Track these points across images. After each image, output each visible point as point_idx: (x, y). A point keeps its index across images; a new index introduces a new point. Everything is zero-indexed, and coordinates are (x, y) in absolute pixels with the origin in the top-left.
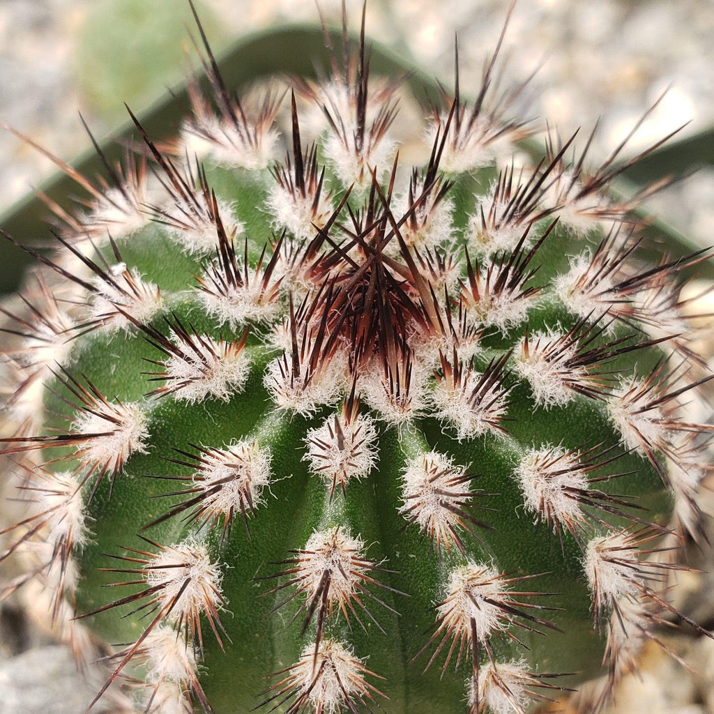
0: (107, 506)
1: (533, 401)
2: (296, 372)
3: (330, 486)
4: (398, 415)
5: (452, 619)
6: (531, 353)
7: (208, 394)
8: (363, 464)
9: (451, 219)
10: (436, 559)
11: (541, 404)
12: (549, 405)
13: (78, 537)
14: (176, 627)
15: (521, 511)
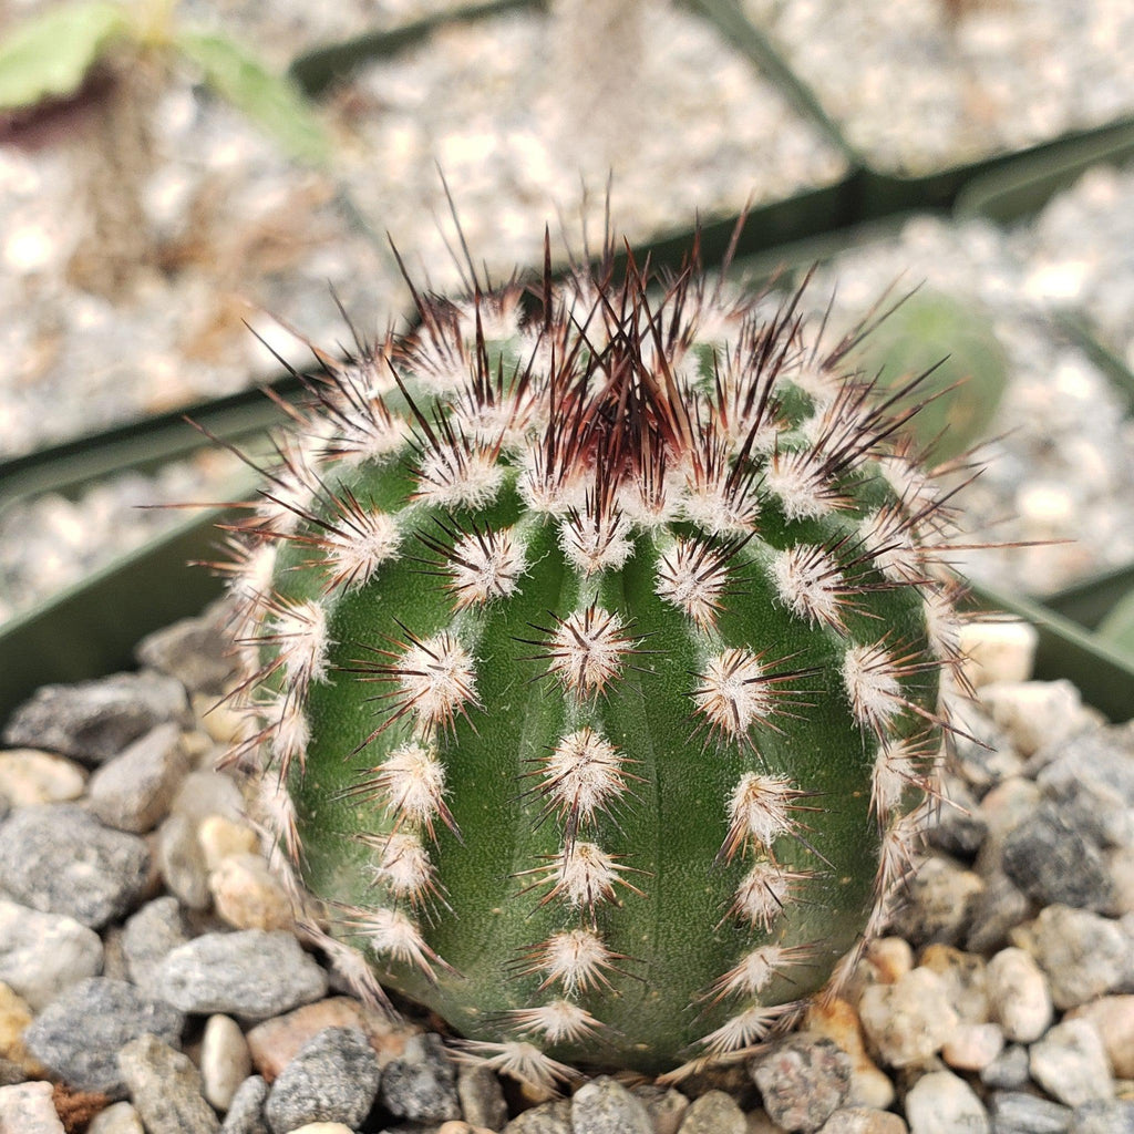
0: (349, 637)
1: (785, 515)
2: (550, 470)
3: (585, 576)
4: (651, 514)
5: (711, 705)
6: (781, 469)
7: (461, 501)
8: (618, 552)
9: (698, 369)
10: (692, 649)
11: (792, 518)
12: (801, 516)
13: (319, 673)
14: (422, 745)
15: (777, 602)
